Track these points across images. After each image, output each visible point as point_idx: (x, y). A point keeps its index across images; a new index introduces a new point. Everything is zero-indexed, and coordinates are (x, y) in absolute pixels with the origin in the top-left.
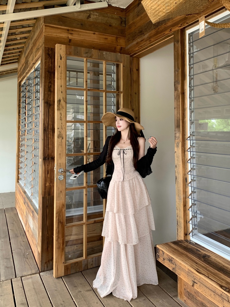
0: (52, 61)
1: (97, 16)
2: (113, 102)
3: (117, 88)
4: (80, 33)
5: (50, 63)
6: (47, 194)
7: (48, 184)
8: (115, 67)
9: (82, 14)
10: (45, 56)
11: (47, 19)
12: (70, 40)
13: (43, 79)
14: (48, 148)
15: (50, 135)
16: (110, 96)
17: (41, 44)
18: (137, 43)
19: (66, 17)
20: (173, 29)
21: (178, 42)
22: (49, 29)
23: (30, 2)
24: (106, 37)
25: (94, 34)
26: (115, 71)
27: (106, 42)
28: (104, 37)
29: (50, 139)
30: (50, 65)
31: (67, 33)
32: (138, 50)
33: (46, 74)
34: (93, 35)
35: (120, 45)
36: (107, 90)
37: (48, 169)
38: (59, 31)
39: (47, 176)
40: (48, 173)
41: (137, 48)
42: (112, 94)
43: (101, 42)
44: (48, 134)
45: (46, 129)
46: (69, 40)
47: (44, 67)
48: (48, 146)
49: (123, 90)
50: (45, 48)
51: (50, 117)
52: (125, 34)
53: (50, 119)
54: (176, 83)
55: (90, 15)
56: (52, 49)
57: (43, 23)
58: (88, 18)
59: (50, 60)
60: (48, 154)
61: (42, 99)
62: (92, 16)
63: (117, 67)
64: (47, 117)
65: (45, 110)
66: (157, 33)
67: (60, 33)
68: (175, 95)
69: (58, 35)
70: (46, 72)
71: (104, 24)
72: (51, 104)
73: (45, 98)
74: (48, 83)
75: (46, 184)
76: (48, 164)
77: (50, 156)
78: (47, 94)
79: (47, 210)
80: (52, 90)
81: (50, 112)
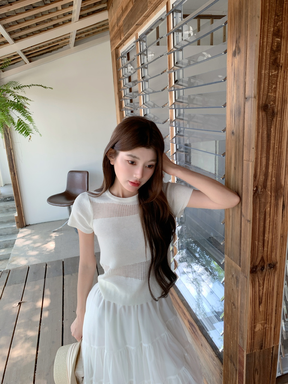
6: (257, 350)
7: (259, 327)
14: (264, 240)
15: (268, 205)
29: (267, 216)
37: (261, 293)
40: (260, 303)
44: (265, 206)
45: (259, 190)
48: (264, 236)
53: (271, 157)
60: (262, 258)
61: (253, 95)
64: (264, 155)
65: (258, 132)
72: (276, 110)
73: (261, 93)
74: (270, 35)
75: (255, 327)
76: (261, 282)
77: (266, 261)
78: (267, 76)
79: (256, 376)
80: (281, 62)
81: (272, 138)
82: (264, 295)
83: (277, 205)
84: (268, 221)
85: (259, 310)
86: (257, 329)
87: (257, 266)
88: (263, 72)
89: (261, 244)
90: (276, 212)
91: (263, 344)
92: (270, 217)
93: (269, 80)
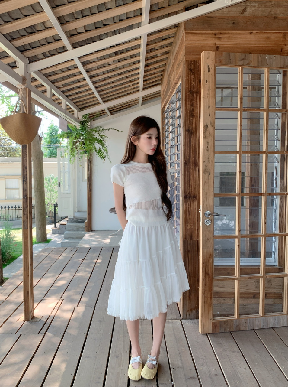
0: (194, 77)
1: (256, 8)
2: (276, 125)
3: (282, 105)
4: (231, 36)
5: (192, 81)
6: (188, 239)
7: (189, 227)
8: (281, 76)
9: (235, 8)
10: (187, 72)
11: (189, 24)
12: (218, 47)
13: (184, 102)
14: (190, 184)
15: (191, 169)
16: (273, 117)
17: (181, 58)
19: (212, 17)
22: (191, 38)
23: (168, 6)
24: (269, 35)
25: (251, 33)
26: (281, 82)
27: (268, 42)
28: (265, 35)
29: (191, 174)
30: (193, 83)
31: (214, 39)
33: (187, 95)
34: (249, 35)
36: (269, 109)
37: (189, 209)
38: (203, 37)
39: (188, 217)
40: (189, 214)
42: (275, 114)
44: (190, 169)
45: (187, 162)
46: (216, 47)
47: (185, 86)
48: (190, 183)
50: (186, 61)
51: (191, 148)
53: (191, 150)
55: (245, 8)
56: (194, 62)
57: (184, 31)
58: (242, 13)
59: (193, 77)
60: (189, 193)
61: (183, 126)
62: (248, 10)
63: (283, 75)
64: (188, 148)
65: (186, 140)
67: (206, 40)
69: (202, 43)
70: (187, 93)
71: (266, 17)
72: (193, 132)
73: (186, 125)
74: (189, 106)
75: (187, 226)
76: (189, 204)
77: (191, 194)
78: (188, 119)
79: (189, 255)
80: (194, 114)
81: (192, 142)
82: (191, 210)
83: (195, 170)
84: (191, 176)
85: (189, 218)
86: (188, 228)
87: (187, 196)
88: (187, 118)
89: (188, 185)
90: (195, 173)
91: (192, 236)
92: (192, 174)
93: (189, 121)
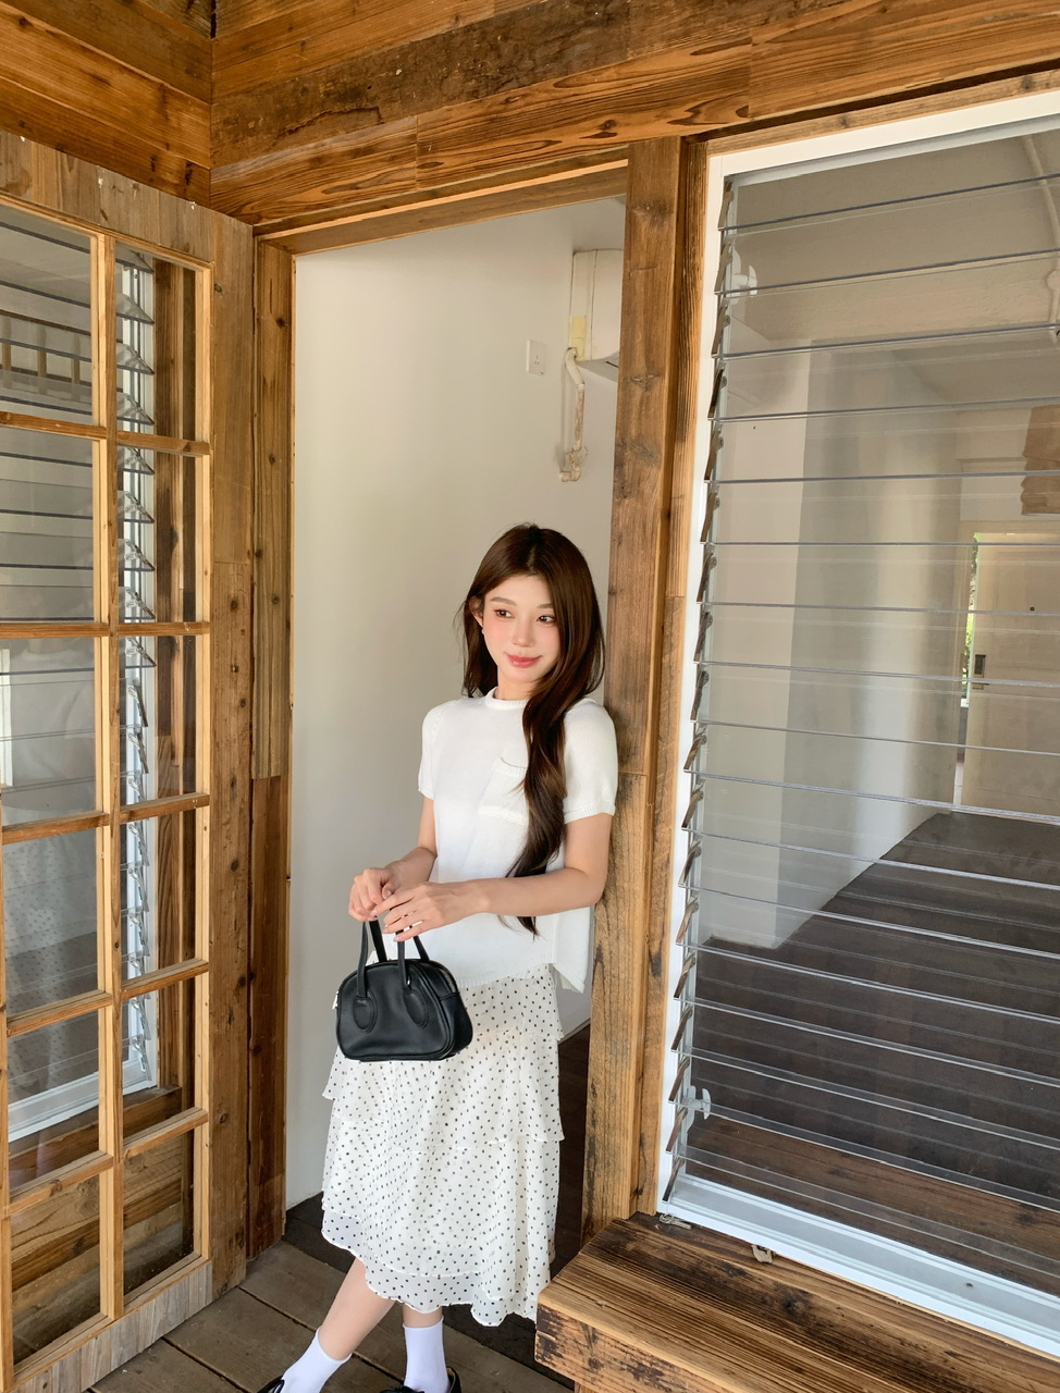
18: (317, 161)
20: (627, 125)
21: (660, 210)
24: (101, 70)
25: (23, 23)
27: (97, 103)
28: (88, 64)
32: (319, 206)
34: (13, 29)
35: (183, 149)
41: (316, 195)
43: (66, 99)
49: (212, 437)
52: (212, 84)
54: (628, 454)
66: (491, 128)
68: (615, 520)
